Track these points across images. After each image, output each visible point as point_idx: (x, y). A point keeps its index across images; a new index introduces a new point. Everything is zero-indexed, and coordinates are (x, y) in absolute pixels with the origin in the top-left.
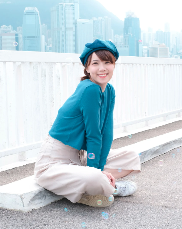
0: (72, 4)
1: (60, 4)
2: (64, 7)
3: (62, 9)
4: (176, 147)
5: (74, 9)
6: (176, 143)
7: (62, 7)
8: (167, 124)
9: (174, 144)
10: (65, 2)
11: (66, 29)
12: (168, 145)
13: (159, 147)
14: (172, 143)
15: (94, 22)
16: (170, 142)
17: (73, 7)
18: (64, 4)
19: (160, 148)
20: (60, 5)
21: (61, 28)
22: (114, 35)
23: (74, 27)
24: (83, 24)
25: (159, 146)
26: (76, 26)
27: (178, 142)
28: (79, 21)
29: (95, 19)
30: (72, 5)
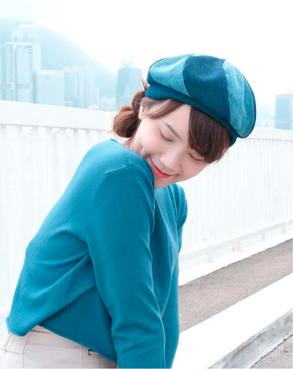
0: (29, 44)
1: (7, 43)
2: (14, 49)
3: (12, 53)
4: (265, 353)
5: (31, 53)
6: (263, 341)
7: (11, 49)
8: (217, 270)
9: (259, 345)
10: (16, 41)
11: (18, 86)
12: (246, 351)
13: (223, 364)
14: (255, 342)
15: (66, 74)
16: (250, 339)
17: (30, 49)
18: (15, 45)
19: (227, 364)
20: (8, 45)
21: (9, 85)
22: (101, 97)
23: (31, 84)
24: (48, 78)
25: (225, 359)
26: (34, 82)
27: (269, 338)
28: (41, 72)
29: (67, 70)
30: (28, 47)
